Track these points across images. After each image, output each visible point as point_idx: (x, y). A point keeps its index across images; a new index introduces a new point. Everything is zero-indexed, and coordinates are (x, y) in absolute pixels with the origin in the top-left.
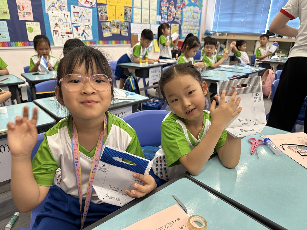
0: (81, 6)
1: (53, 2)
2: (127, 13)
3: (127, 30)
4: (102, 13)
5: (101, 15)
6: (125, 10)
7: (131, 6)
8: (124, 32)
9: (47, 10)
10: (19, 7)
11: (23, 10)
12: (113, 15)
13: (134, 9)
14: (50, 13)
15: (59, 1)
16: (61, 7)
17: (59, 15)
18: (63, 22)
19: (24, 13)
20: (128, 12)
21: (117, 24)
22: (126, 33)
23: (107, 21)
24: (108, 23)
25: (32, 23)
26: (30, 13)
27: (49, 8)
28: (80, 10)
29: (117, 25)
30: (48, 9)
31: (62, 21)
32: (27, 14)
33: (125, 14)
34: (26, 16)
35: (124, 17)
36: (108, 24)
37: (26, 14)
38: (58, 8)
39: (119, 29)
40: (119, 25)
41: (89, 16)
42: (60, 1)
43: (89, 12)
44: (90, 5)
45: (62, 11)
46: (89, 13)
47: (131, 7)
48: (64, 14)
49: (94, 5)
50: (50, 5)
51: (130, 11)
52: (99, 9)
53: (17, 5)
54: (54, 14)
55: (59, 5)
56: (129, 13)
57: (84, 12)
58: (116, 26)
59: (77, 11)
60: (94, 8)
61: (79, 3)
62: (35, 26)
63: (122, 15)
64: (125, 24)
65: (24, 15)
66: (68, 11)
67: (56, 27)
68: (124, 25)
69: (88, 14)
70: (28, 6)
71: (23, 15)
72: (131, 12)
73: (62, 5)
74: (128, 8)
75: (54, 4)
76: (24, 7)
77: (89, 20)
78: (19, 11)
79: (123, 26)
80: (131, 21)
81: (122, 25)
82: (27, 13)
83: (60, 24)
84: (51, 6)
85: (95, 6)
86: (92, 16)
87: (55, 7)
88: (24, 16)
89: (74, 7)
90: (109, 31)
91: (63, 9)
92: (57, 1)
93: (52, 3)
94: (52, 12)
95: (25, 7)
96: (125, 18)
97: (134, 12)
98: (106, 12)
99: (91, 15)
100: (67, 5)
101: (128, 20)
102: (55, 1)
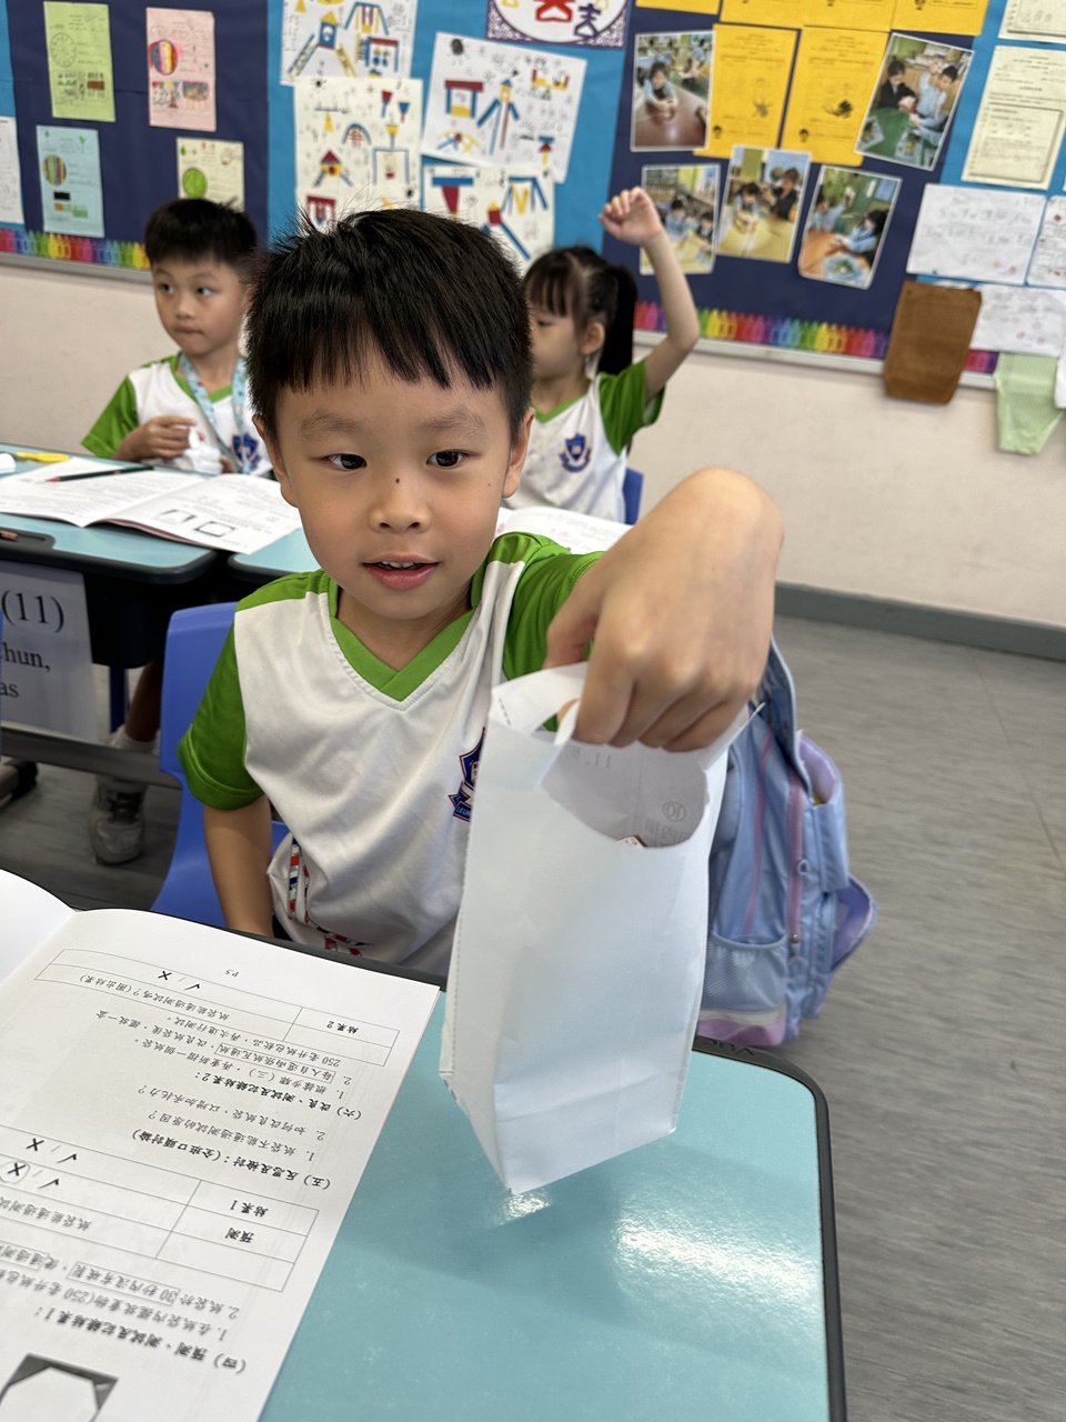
0: (510, 35)
1: (331, 14)
2: (905, 91)
3: (868, 243)
4: (660, 93)
5: (650, 108)
6: (895, 66)
7: (973, 28)
8: (841, 256)
9: (291, 70)
10: (158, 51)
11: (174, 66)
12: (762, 110)
13: (1001, 55)
14: (302, 87)
15: (364, 5)
16: (373, 47)
17: (352, 102)
18: (370, 149)
19: (176, 84)
20: (924, 84)
21: (779, 184)
22: (858, 263)
23: (698, 151)
24: (702, 169)
25: (209, 143)
26: (200, 87)
27: (303, 57)
28: (491, 67)
29: (777, 192)
30: (296, 62)
31: (364, 143)
32: (190, 93)
33: (889, 98)
34: (182, 101)
35: (868, 127)
36: (697, 179)
37: (185, 95)
38: (351, 51)
39: (790, 229)
40: (801, 190)
41: (552, 113)
42: (372, 6)
43: (557, 84)
44: (578, 27)
45: (375, 72)
46: (555, 92)
47: (965, 41)
48: (387, 96)
49: (608, 28)
50: (312, 37)
51: (952, 72)
52: (643, 61)
53: (151, 40)
54: (324, 97)
55: (364, 36)
56: (931, 95)
57: (523, 82)
58: (772, 200)
59: (469, 71)
60: (607, 47)
61: (494, 13)
62: (219, 161)
63: (845, 108)
64: (860, 190)
65: (173, 99)
66: (414, 74)
67: (328, 179)
68: (849, 191)
69: (546, 96)
70: (198, 48)
71: (169, 98)
72: (960, 84)
73: (381, 34)
74: (934, 48)
75: (334, 27)
76: (178, 49)
77: (547, 144)
78: (153, 74)
79: (833, 204)
80: (940, 164)
81: (828, 193)
82: (187, 85)
83: (354, 156)
84: (316, 41)
85: (616, 38)
86: (572, 111)
87: (337, 46)
88: (173, 105)
89: (458, 48)
90: (699, 231)
91: (381, 58)
92: (357, 4)
93: (324, 25)
94: (319, 84)
95: (182, 52)
96: (878, 137)
97: (992, 84)
98: (695, 86)
99: (569, 100)
100: (411, 36)
101: (903, 154)
102: (341, 10)
